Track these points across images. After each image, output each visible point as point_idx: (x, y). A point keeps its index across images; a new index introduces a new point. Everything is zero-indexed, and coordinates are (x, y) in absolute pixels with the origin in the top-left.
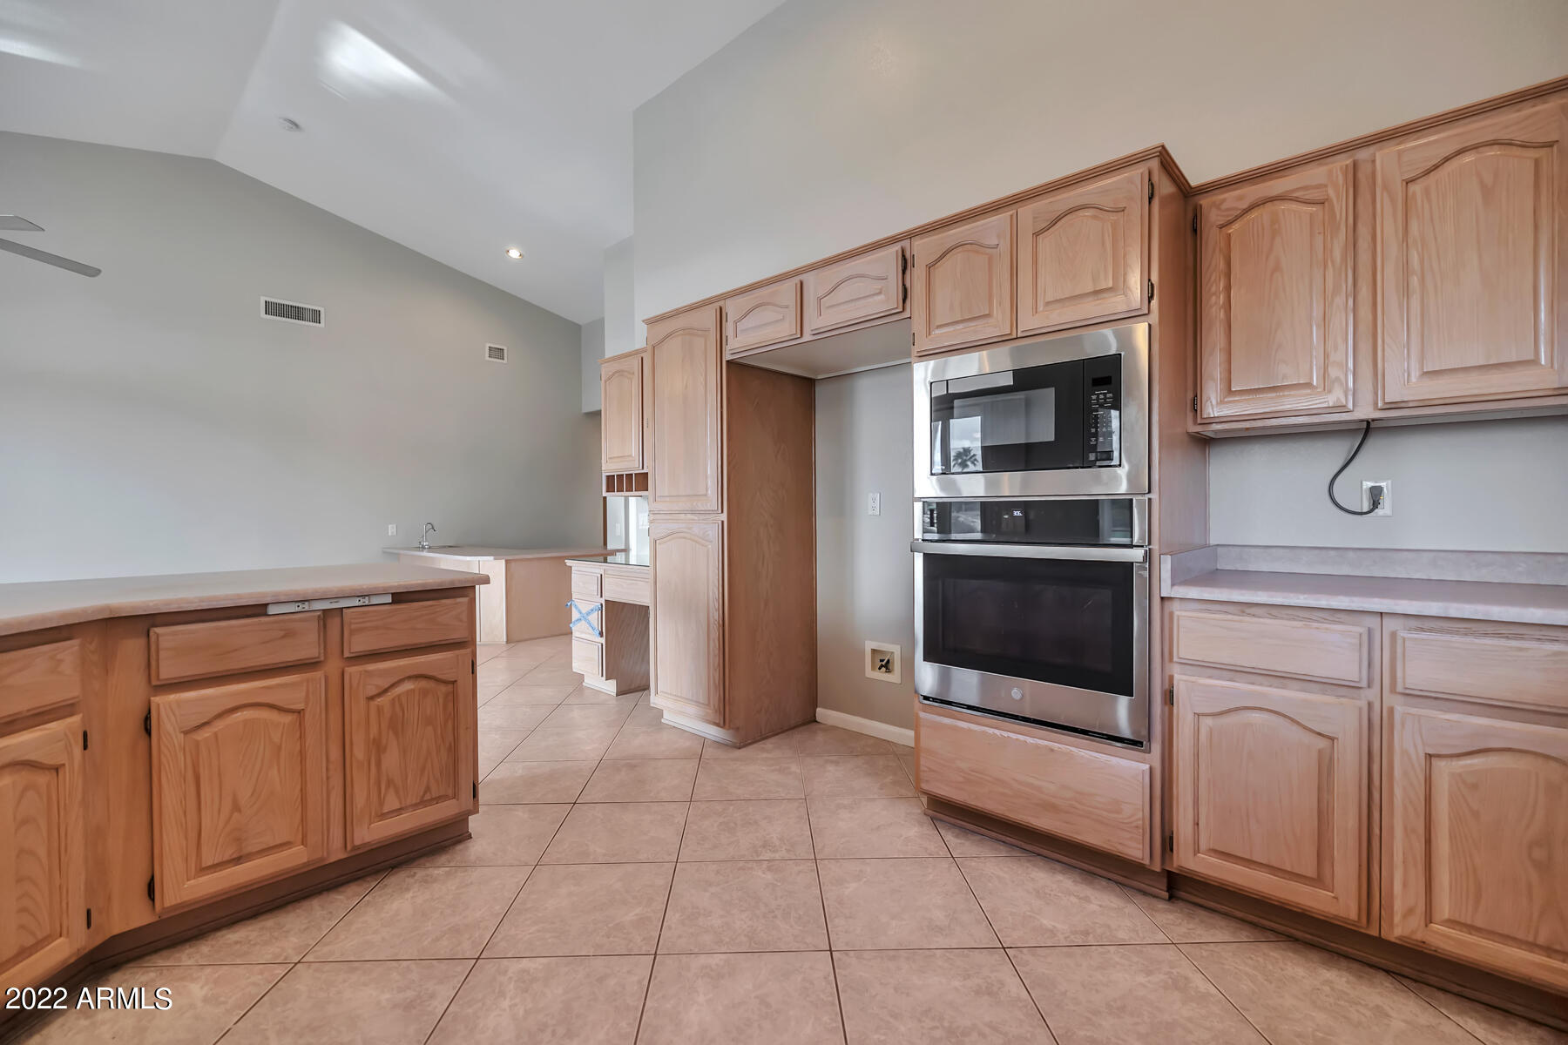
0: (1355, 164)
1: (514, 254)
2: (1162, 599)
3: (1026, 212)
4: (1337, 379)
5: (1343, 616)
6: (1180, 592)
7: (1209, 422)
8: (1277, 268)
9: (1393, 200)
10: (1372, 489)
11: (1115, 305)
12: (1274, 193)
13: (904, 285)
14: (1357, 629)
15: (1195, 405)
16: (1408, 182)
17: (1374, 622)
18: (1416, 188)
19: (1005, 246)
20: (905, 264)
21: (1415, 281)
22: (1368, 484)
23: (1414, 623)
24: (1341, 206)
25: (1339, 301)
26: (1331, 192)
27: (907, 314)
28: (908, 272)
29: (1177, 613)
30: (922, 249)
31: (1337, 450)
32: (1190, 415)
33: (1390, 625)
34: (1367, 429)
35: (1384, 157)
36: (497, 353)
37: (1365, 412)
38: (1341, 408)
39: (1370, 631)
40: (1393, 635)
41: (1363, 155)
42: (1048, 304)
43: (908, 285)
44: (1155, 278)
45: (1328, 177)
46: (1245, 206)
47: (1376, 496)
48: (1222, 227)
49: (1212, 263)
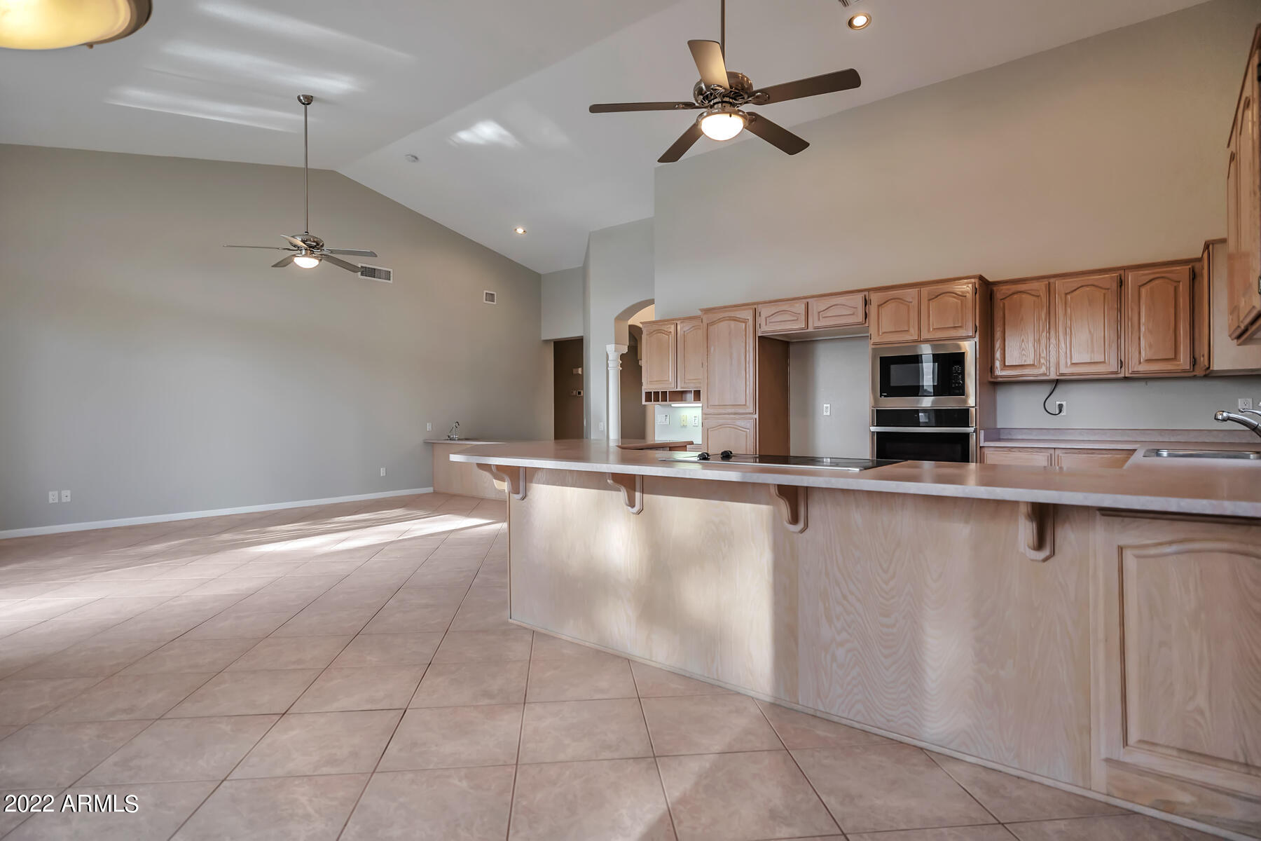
0: (1049, 283)
1: (520, 231)
2: (981, 447)
3: (925, 291)
4: (1044, 363)
5: (1043, 450)
6: (987, 444)
7: (997, 377)
8: (1022, 319)
9: (1061, 298)
10: (1059, 405)
11: (962, 333)
12: (1022, 290)
13: (865, 312)
14: (1047, 454)
15: (992, 369)
16: (1066, 294)
17: (1052, 451)
18: (1069, 297)
19: (915, 302)
20: (866, 302)
21: (1068, 330)
22: (1058, 403)
23: (1064, 451)
24: (1044, 299)
25: (1044, 334)
26: (1041, 294)
27: (867, 325)
28: (867, 306)
29: (986, 452)
30: (875, 298)
31: (1048, 389)
32: (990, 374)
33: (1058, 452)
34: (1056, 382)
35: (1058, 284)
36: (490, 297)
37: (1053, 376)
38: (1045, 374)
39: (1051, 455)
40: (1058, 456)
41: (1052, 280)
42: (934, 329)
43: (867, 312)
44: (978, 325)
45: (1040, 286)
46: (1010, 293)
47: (1061, 406)
48: (1001, 300)
49: (998, 315)
